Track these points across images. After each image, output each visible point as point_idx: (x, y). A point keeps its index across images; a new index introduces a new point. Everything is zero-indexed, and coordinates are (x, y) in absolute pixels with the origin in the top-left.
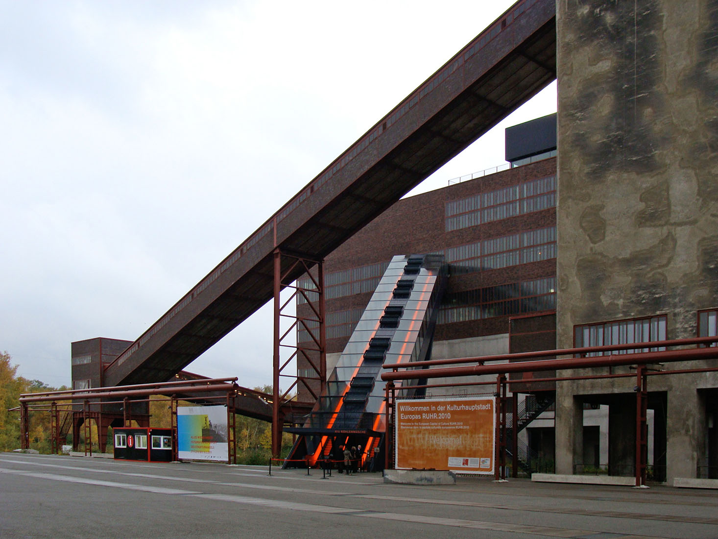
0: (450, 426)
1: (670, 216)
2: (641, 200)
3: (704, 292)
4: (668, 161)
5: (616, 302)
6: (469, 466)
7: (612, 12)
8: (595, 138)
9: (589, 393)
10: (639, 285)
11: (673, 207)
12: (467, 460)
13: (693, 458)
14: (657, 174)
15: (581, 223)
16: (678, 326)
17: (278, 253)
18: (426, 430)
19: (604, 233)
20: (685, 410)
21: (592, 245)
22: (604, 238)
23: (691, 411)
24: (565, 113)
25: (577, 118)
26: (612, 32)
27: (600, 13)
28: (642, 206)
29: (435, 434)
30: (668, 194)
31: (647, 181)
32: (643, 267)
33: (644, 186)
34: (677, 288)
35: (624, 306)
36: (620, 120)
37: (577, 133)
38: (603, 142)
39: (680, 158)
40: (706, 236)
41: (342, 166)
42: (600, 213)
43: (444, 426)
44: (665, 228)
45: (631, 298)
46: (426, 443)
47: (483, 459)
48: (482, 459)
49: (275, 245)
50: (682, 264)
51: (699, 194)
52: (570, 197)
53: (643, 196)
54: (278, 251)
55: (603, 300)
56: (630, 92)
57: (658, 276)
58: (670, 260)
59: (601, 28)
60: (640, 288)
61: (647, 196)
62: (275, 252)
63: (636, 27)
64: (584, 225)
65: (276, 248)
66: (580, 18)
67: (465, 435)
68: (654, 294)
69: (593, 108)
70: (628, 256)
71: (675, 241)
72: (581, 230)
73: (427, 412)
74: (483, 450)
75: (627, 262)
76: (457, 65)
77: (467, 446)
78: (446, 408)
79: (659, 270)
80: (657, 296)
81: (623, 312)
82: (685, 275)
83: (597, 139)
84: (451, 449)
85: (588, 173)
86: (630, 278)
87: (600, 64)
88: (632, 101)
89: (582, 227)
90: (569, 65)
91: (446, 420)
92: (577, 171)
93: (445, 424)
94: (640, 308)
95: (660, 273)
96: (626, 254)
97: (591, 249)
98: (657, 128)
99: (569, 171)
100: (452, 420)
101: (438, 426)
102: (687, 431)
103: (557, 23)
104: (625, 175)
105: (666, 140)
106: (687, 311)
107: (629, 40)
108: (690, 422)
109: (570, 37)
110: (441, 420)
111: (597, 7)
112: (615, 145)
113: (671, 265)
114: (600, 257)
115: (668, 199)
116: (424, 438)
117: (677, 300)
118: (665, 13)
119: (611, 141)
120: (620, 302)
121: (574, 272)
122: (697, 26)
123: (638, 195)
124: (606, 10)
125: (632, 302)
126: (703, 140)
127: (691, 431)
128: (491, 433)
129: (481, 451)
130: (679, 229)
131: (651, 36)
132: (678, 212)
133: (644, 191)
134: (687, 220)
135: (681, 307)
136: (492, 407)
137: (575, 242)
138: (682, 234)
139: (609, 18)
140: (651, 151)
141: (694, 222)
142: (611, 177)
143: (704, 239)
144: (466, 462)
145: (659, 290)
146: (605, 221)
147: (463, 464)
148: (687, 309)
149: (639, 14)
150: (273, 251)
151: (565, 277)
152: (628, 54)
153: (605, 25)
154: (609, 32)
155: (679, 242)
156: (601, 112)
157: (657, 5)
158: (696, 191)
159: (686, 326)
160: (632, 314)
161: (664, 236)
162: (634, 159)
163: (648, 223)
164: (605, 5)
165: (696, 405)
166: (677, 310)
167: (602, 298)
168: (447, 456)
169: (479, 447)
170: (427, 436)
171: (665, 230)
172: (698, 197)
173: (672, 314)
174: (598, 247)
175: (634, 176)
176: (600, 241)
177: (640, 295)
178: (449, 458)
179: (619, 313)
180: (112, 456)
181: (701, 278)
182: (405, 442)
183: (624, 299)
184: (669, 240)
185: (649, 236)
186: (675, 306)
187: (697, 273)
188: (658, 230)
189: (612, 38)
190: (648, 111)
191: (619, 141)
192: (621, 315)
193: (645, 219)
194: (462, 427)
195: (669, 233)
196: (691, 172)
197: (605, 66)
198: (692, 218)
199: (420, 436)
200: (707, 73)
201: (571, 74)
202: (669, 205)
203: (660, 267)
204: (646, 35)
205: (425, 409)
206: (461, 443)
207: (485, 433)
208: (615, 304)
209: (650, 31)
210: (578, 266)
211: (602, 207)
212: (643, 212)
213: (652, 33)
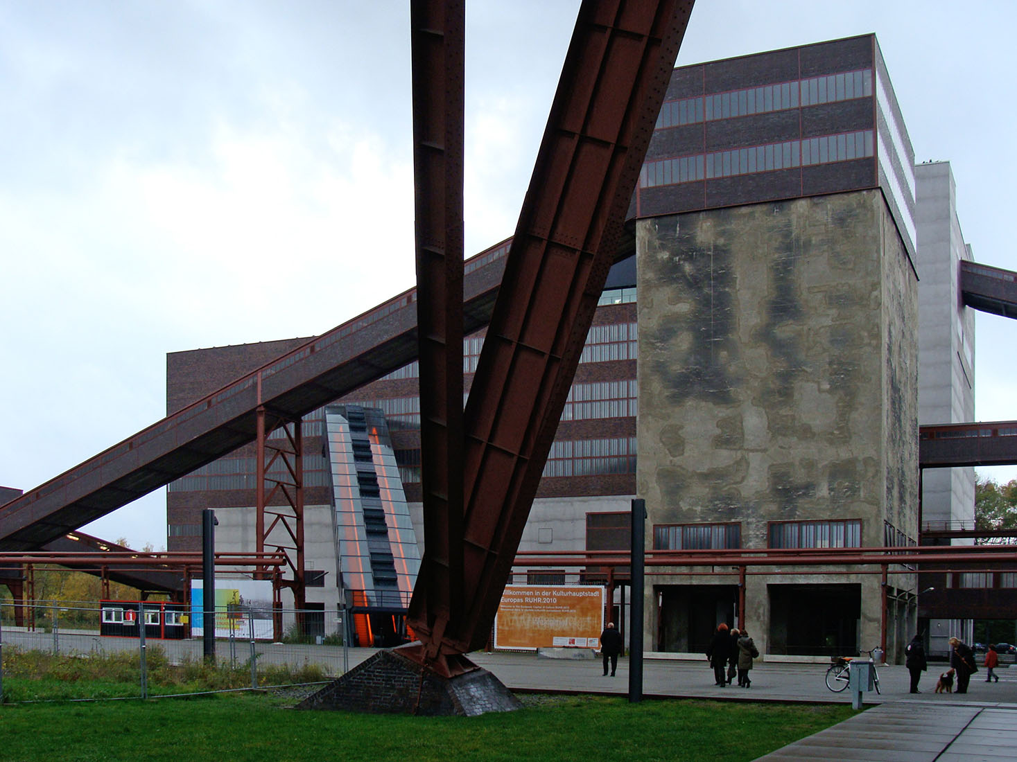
0: (555, 609)
1: (743, 442)
2: (717, 426)
3: (773, 507)
4: (742, 398)
5: (694, 508)
6: (576, 645)
7: (690, 263)
8: (674, 368)
9: (669, 584)
10: (715, 496)
11: (746, 436)
12: (574, 640)
13: (763, 640)
14: (731, 407)
15: (661, 439)
16: (751, 532)
17: (262, 411)
18: (529, 612)
19: (683, 450)
20: (757, 601)
21: (671, 458)
22: (683, 454)
23: (761, 601)
24: (646, 341)
25: (658, 347)
26: (691, 280)
27: (679, 261)
28: (718, 431)
29: (538, 616)
30: (742, 425)
31: (723, 412)
32: (719, 481)
33: (720, 415)
34: (750, 501)
35: (702, 512)
36: (698, 357)
37: (657, 361)
38: (683, 372)
39: (752, 398)
40: (775, 463)
41: (353, 331)
42: (680, 432)
43: (549, 609)
44: (739, 452)
45: (707, 507)
46: (528, 625)
47: (591, 639)
48: (589, 639)
49: (260, 402)
50: (755, 483)
51: (769, 428)
52: (651, 414)
53: (719, 424)
54: (262, 409)
55: (682, 506)
56: (708, 335)
57: (733, 491)
58: (743, 478)
59: (680, 274)
60: (717, 499)
61: (723, 423)
62: (258, 409)
63: (712, 282)
64: (663, 440)
65: (260, 406)
66: (660, 262)
67: (572, 618)
68: (729, 505)
69: (673, 341)
70: (705, 471)
71: (748, 464)
72: (661, 444)
73: (530, 596)
74: (590, 630)
75: (705, 476)
76: (497, 254)
77: (574, 627)
78: (552, 594)
79: (734, 486)
80: (732, 507)
81: (701, 517)
82: (757, 492)
83: (677, 368)
84: (556, 629)
85: (667, 396)
86: (708, 490)
87: (679, 305)
88: (710, 344)
89: (662, 442)
90: (650, 300)
91: (552, 604)
92: (657, 393)
93: (550, 607)
94: (716, 515)
95: (736, 489)
96: (704, 469)
97: (671, 461)
98: (732, 369)
99: (649, 392)
100: (558, 604)
101: (542, 609)
102: (759, 617)
103: (637, 260)
104: (703, 404)
105: (738, 380)
106: (758, 521)
107: (706, 290)
108: (761, 611)
109: (650, 275)
110: (546, 604)
111: (677, 255)
112: (694, 377)
113: (745, 483)
114: (679, 469)
115: (742, 429)
116: (526, 620)
117: (750, 511)
118: (738, 275)
119: (691, 372)
120: (699, 509)
121: (654, 479)
122: (766, 293)
123: (715, 422)
124: (685, 260)
125: (710, 510)
126: (772, 386)
127: (762, 617)
128: (600, 616)
129: (588, 632)
130: (751, 454)
131: (726, 293)
132: (751, 440)
133: (719, 419)
134: (760, 448)
135: (754, 517)
136: (601, 594)
137: (655, 454)
138: (755, 459)
139: (688, 268)
140: (726, 388)
141: (765, 450)
142: (690, 403)
143: (773, 465)
144: (573, 642)
145: (734, 502)
146: (684, 439)
147: (570, 643)
148: (759, 519)
149: (715, 271)
150: (256, 408)
151: (645, 483)
152: (706, 302)
153: (684, 272)
154: (688, 280)
155: (751, 466)
156: (679, 346)
157: (731, 268)
158: (766, 426)
159: (758, 533)
160: (710, 520)
161: (738, 459)
162: (711, 391)
163: (724, 446)
164: (683, 256)
165: (766, 597)
166: (749, 520)
167: (682, 504)
168: (552, 636)
169: (587, 629)
170: (529, 618)
171: (739, 454)
172: (768, 431)
173: (745, 522)
174: (678, 460)
175: (711, 405)
176: (679, 455)
177: (717, 504)
178: (554, 638)
179: (697, 518)
180: (99, 633)
181: (771, 496)
182: (505, 623)
183: (702, 506)
184: (742, 463)
185: (725, 457)
186: (748, 516)
187: (767, 492)
188: (733, 453)
189: (690, 285)
190: (724, 354)
191: (698, 374)
192: (699, 520)
193: (723, 442)
194: (568, 611)
195: (743, 457)
196: (761, 409)
197: (684, 307)
198: (763, 447)
199: (522, 618)
200: (774, 333)
201: (652, 307)
202: (743, 434)
203: (736, 483)
204: (721, 290)
205: (528, 593)
206: (566, 624)
207: (593, 616)
208: (693, 510)
209: (725, 287)
210: (658, 474)
211: (682, 427)
212: (719, 436)
213: (727, 289)
